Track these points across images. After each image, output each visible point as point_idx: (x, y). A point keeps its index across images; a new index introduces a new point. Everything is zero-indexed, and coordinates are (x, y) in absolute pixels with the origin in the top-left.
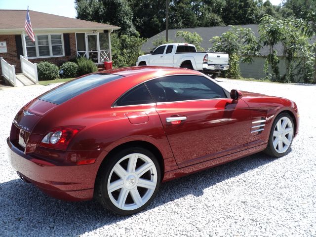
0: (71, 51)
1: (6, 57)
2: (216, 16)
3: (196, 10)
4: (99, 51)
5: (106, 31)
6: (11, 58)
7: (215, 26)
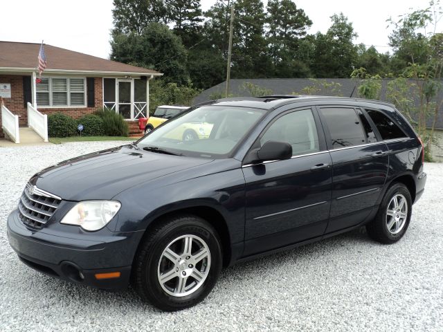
0: (96, 101)
1: (8, 104)
2: (300, 63)
3: (275, 55)
4: (133, 104)
5: (144, 78)
6: (16, 105)
7: (298, 77)
